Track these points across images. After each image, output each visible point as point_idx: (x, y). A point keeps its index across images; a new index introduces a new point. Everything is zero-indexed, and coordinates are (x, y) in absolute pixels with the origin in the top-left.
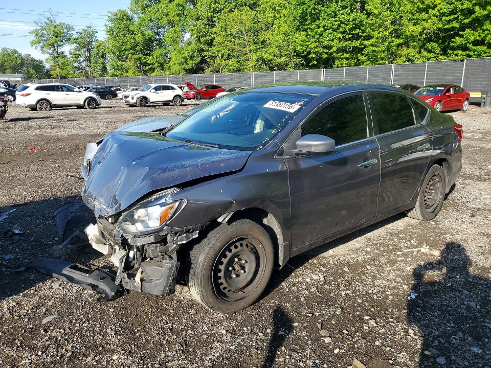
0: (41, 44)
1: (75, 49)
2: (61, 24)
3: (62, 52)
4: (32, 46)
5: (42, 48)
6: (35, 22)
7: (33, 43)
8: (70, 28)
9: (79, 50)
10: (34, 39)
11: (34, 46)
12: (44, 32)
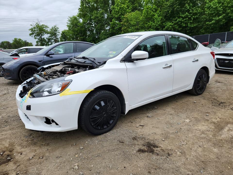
0: (34, 35)
1: (50, 36)
2: (43, 25)
3: (44, 38)
4: (30, 36)
5: (35, 36)
6: (31, 25)
7: (30, 35)
8: (47, 27)
9: (51, 37)
10: (31, 33)
11: (31, 36)
12: (35, 29)
